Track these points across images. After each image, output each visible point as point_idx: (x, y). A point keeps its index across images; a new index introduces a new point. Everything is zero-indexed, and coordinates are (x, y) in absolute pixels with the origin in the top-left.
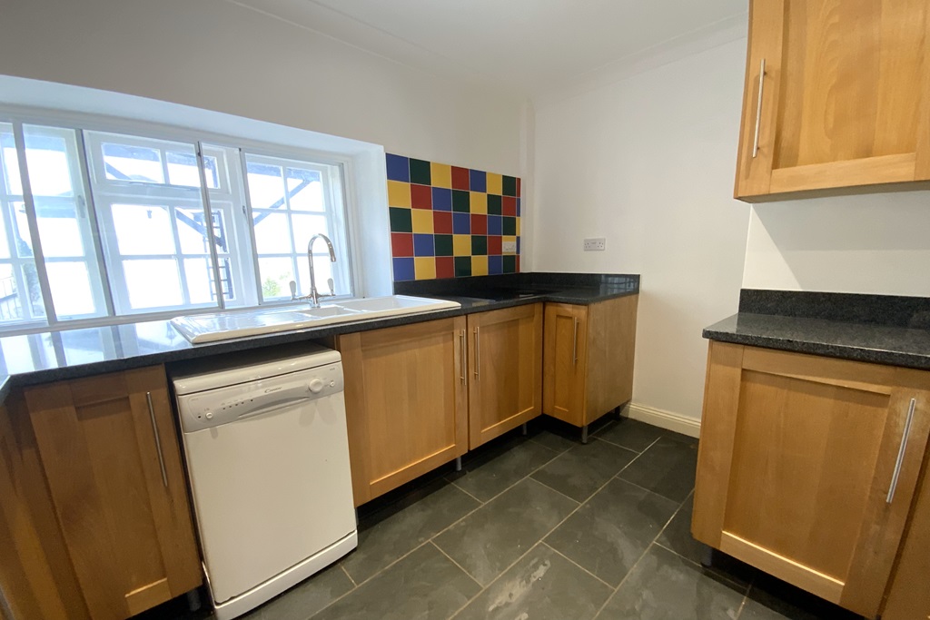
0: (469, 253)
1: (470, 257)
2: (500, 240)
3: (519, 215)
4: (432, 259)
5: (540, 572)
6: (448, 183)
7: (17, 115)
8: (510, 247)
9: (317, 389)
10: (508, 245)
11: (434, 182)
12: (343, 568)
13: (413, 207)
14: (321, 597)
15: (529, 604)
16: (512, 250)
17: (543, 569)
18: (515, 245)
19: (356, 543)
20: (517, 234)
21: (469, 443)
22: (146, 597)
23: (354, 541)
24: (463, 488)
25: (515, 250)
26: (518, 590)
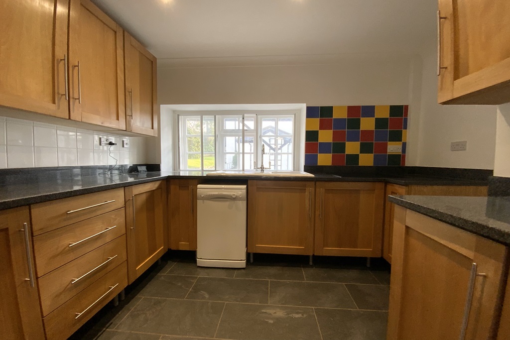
0: (358, 152)
1: (358, 155)
2: (386, 145)
3: (406, 128)
4: (330, 155)
5: (297, 316)
6: (344, 115)
7: (202, 113)
8: (395, 149)
9: (234, 197)
10: (393, 148)
11: (335, 116)
12: (236, 271)
13: (320, 129)
14: (223, 275)
15: (278, 320)
16: (398, 151)
17: (300, 315)
18: (401, 148)
19: (244, 266)
20: (403, 141)
21: (314, 250)
22: (184, 246)
23: (243, 264)
24: (304, 272)
25: (401, 151)
26: (280, 314)
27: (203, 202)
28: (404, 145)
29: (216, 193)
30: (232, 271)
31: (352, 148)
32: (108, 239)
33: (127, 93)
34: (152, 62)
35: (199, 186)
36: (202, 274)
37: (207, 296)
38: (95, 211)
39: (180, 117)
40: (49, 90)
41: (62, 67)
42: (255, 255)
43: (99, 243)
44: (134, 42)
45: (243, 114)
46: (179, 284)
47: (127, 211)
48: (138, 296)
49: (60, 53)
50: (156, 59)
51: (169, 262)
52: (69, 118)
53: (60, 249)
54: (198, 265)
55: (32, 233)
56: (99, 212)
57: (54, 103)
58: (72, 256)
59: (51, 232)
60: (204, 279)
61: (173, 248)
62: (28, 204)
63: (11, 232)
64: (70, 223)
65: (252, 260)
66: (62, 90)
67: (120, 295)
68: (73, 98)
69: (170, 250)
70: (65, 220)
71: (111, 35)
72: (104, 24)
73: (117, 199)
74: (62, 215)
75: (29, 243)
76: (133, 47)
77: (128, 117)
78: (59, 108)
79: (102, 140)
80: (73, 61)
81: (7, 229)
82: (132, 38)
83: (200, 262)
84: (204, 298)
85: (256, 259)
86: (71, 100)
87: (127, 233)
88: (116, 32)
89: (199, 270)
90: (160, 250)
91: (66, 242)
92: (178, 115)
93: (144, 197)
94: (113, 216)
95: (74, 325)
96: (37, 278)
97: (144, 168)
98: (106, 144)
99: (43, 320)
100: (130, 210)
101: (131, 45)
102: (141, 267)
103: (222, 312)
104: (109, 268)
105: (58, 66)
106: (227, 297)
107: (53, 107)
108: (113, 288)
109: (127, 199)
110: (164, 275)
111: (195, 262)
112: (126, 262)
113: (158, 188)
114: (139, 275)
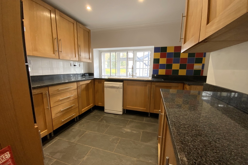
1: (178, 70)
2: (193, 65)
3: (205, 56)
4: (165, 70)
5: (135, 132)
6: (172, 51)
7: (110, 51)
8: (198, 67)
9: (117, 87)
10: (197, 67)
11: (168, 51)
12: (118, 115)
13: (160, 58)
14: (113, 116)
15: (127, 132)
16: (200, 68)
17: (136, 132)
18: (201, 67)
19: (122, 114)
20: (203, 63)
21: (150, 111)
22: (100, 104)
23: (121, 113)
24: (145, 119)
25: (201, 68)
26: (129, 130)
27: (106, 89)
28: (203, 66)
29: (111, 85)
30: (117, 115)
31: (176, 66)
32: (72, 99)
33: (79, 46)
34: (89, 32)
35: (105, 82)
36: (106, 115)
37: (105, 122)
38: (67, 89)
39: (102, 53)
40: (52, 49)
41: (56, 41)
42: (127, 110)
43: (68, 100)
44: (81, 25)
45: (127, 51)
46: (97, 117)
47: (78, 90)
48: (83, 119)
49: (55, 36)
50: (90, 30)
51: (95, 110)
52: (59, 58)
53: (57, 100)
54: (105, 112)
55: (49, 95)
56: (68, 90)
57: (54, 54)
58: (60, 103)
59: (54, 95)
60: (105, 117)
61: (96, 105)
62: (48, 86)
63: (43, 94)
64: (59, 93)
65: (125, 112)
66: (56, 49)
67: (77, 117)
68: (60, 51)
69: (95, 105)
70: (58, 92)
71: (72, 25)
72: (69, 21)
73: (74, 86)
74: (57, 90)
75: (48, 98)
76: (81, 28)
77: (79, 56)
78: (56, 56)
79: (72, 64)
80: (59, 38)
81: (42, 93)
82: (80, 24)
83: (105, 111)
84: (104, 122)
85: (127, 112)
86: (59, 52)
87: (78, 97)
88: (73, 24)
89: (105, 114)
90: (91, 105)
91: (59, 98)
92: (101, 52)
93: (84, 86)
94: (73, 92)
95: (61, 123)
96: (51, 108)
97: (88, 74)
98: (73, 66)
99: (52, 120)
100: (79, 90)
101: (80, 27)
102: (84, 110)
103: (108, 127)
104: (72, 108)
105: (54, 41)
106: (112, 123)
107: (54, 55)
108: (74, 114)
109: (78, 86)
110: (92, 114)
111: (104, 111)
112: (78, 107)
113: (90, 83)
114: (83, 112)
